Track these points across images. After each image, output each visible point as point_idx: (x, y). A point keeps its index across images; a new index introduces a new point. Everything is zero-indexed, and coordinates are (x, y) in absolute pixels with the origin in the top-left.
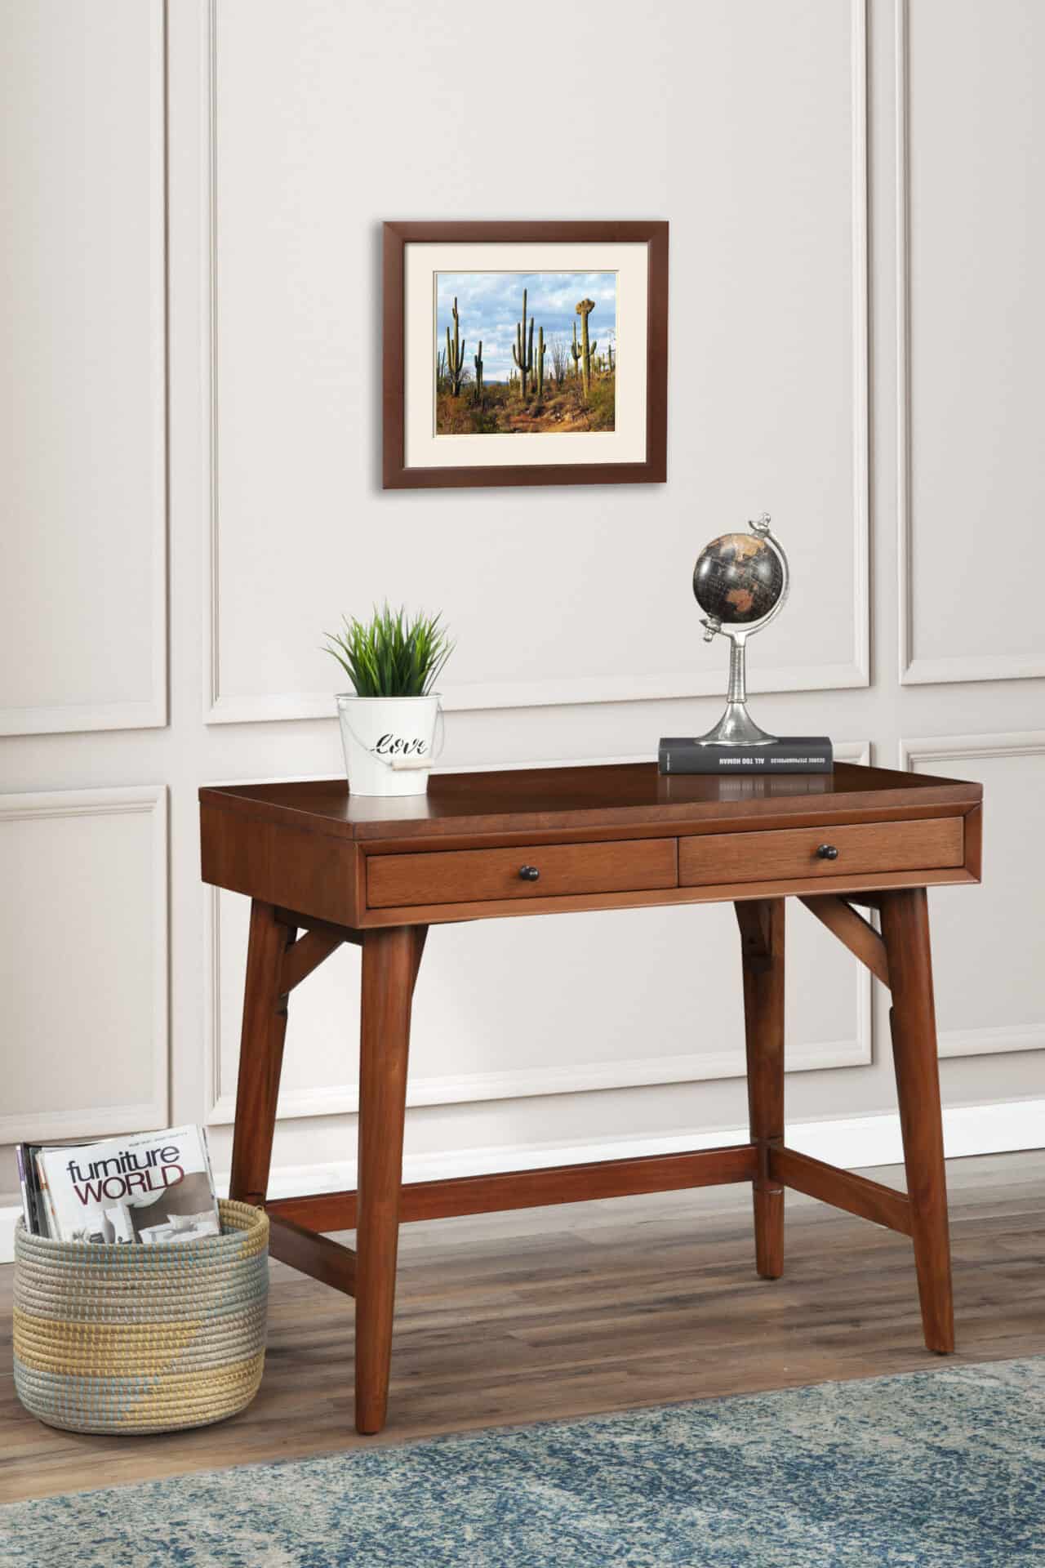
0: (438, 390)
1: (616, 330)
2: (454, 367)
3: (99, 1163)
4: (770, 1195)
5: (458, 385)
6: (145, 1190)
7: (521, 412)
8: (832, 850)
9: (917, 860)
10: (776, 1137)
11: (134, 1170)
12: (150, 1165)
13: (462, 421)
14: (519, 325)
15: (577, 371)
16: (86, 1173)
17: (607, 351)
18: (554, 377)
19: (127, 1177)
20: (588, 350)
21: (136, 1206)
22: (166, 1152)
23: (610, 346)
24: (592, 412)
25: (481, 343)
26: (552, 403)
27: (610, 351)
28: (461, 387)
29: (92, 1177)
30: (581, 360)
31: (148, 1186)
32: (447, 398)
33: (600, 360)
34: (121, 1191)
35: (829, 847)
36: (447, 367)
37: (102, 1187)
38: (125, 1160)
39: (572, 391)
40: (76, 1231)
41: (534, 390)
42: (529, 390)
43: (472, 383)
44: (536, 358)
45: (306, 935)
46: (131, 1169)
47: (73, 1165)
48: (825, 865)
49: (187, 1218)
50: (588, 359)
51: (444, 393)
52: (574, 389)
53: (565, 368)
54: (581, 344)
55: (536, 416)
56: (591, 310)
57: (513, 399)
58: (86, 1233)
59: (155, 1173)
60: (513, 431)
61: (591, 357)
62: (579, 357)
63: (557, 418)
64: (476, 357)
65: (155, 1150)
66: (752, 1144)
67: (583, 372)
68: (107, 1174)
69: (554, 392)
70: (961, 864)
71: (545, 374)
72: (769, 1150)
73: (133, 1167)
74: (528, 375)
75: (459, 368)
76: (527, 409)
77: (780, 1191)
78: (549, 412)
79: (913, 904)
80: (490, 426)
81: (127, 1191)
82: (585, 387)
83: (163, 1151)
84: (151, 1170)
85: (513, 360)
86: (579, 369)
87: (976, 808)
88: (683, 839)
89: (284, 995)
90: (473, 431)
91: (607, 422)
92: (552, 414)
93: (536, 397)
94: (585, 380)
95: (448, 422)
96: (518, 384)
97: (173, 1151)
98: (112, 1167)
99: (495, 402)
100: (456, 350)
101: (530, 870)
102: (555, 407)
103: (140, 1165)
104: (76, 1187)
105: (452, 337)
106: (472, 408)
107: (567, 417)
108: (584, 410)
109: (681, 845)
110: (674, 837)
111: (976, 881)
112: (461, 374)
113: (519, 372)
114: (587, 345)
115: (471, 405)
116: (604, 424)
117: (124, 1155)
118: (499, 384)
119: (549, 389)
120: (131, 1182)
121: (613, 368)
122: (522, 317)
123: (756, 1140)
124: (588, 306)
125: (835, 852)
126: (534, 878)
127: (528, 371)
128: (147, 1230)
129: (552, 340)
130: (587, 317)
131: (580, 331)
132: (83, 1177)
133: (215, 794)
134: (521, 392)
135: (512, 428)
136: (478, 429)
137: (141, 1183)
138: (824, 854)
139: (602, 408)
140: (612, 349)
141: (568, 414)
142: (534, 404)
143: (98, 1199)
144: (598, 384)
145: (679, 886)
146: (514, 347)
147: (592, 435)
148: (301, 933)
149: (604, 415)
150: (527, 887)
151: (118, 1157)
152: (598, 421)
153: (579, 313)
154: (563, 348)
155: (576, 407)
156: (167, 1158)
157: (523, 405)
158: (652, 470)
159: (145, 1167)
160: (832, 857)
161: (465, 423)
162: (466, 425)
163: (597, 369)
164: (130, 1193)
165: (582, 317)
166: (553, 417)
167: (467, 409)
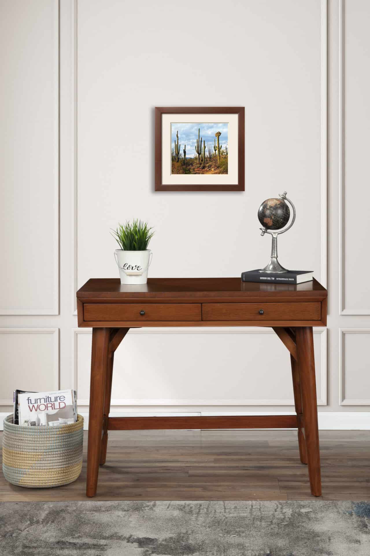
0: (172, 160)
1: (228, 142)
2: (177, 153)
3: (39, 399)
5: (178, 159)
6: (52, 409)
7: (198, 167)
11: (50, 402)
12: (55, 401)
13: (180, 170)
14: (197, 140)
15: (216, 155)
16: (33, 402)
17: (225, 148)
18: (208, 156)
19: (47, 404)
20: (219, 148)
21: (49, 414)
22: (61, 397)
23: (226, 147)
24: (220, 168)
25: (185, 145)
26: (208, 165)
27: (226, 148)
28: (179, 160)
29: (35, 403)
30: (217, 151)
31: (53, 407)
32: (175, 163)
33: (223, 151)
34: (45, 408)
36: (175, 153)
37: (38, 407)
38: (47, 399)
39: (214, 161)
40: (26, 420)
41: (202, 161)
42: (200, 161)
43: (183, 158)
44: (203, 150)
46: (49, 402)
47: (29, 399)
49: (65, 419)
50: (219, 151)
51: (174, 161)
52: (215, 160)
53: (212, 154)
54: (217, 146)
55: (203, 169)
56: (220, 135)
57: (196, 163)
58: (30, 421)
59: (57, 404)
60: (195, 174)
61: (220, 150)
62: (216, 150)
63: (209, 170)
64: (184, 150)
65: (57, 396)
67: (218, 155)
68: (40, 403)
69: (208, 161)
70: (320, 319)
71: (206, 155)
73: (50, 401)
74: (200, 156)
75: (178, 153)
76: (200, 167)
78: (207, 168)
80: (188, 172)
81: (46, 409)
82: (218, 160)
83: (60, 397)
84: (55, 403)
85: (195, 151)
86: (216, 154)
87: (325, 300)
88: (202, 304)
90: (183, 173)
91: (225, 171)
92: (208, 168)
93: (203, 163)
94: (218, 158)
95: (175, 170)
96: (197, 158)
97: (63, 397)
98: (42, 401)
99: (190, 164)
100: (177, 148)
102: (209, 166)
103: (52, 401)
104: (29, 406)
105: (176, 143)
106: (183, 166)
107: (213, 169)
108: (218, 167)
110: (200, 303)
111: (325, 325)
112: (179, 155)
113: (197, 155)
114: (219, 146)
115: (182, 165)
116: (225, 172)
117: (47, 397)
118: (191, 158)
119: (207, 160)
120: (48, 406)
121: (227, 154)
122: (198, 137)
124: (219, 134)
127: (200, 154)
128: (51, 422)
129: (208, 145)
130: (219, 137)
131: (217, 142)
132: (32, 403)
134: (198, 161)
135: (195, 172)
136: (184, 172)
137: (51, 407)
139: (224, 167)
140: (227, 148)
141: (213, 168)
142: (202, 165)
143: (36, 410)
144: (222, 159)
145: (202, 320)
146: (196, 146)
147: (220, 175)
149: (224, 169)
150: (143, 318)
151: (45, 398)
152: (222, 171)
153: (216, 136)
154: (211, 147)
155: (216, 166)
156: (61, 399)
157: (198, 165)
158: (240, 187)
159: (53, 402)
161: (181, 170)
162: (181, 171)
163: (222, 154)
164: (47, 410)
165: (217, 137)
166: (208, 169)
167: (181, 166)
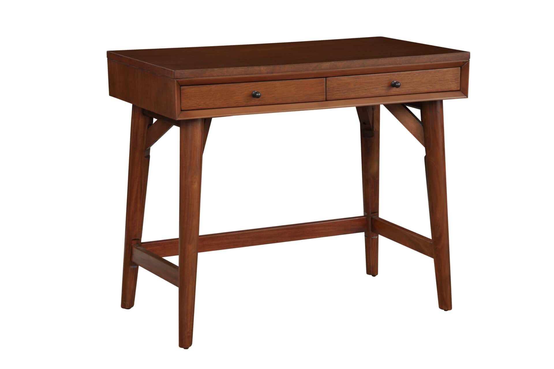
4: (372, 239)
8: (398, 83)
9: (438, 87)
10: (374, 213)
35: (396, 82)
45: (157, 121)
48: (394, 90)
66: (364, 216)
70: (459, 89)
72: (372, 219)
77: (377, 237)
79: (436, 108)
87: (466, 63)
88: (327, 78)
89: (148, 149)
101: (256, 93)
109: (327, 81)
110: (324, 77)
111: (466, 97)
123: (366, 214)
125: (399, 84)
126: (258, 97)
133: (114, 54)
138: (394, 85)
145: (326, 100)
148: (155, 120)
150: (256, 101)
160: (398, 87)
